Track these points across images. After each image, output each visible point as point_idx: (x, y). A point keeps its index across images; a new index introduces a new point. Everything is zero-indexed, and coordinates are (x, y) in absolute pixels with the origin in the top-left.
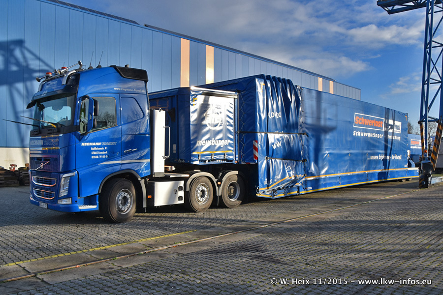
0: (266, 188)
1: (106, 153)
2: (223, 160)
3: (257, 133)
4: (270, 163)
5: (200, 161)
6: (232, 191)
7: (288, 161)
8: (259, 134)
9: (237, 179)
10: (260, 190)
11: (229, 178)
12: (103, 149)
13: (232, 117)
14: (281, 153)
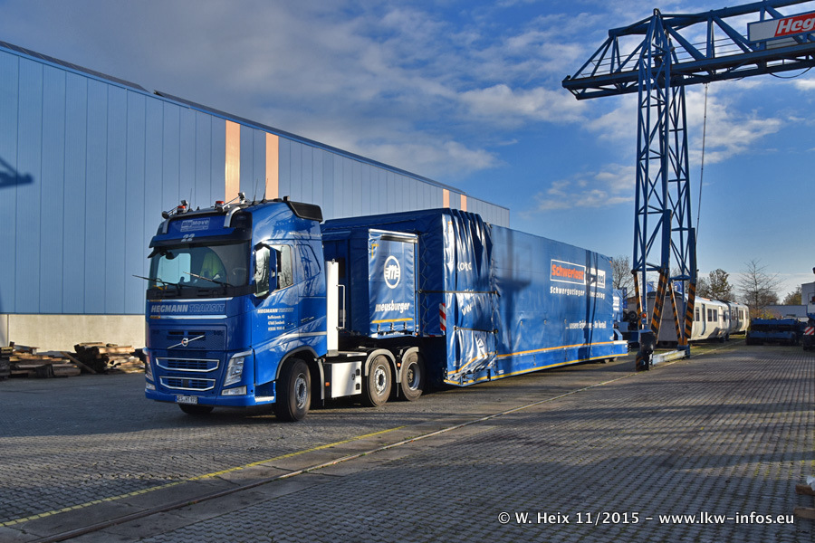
0: (455, 372)
1: (283, 323)
3: (444, 292)
4: (460, 335)
5: (378, 333)
6: (412, 376)
7: (479, 332)
8: (446, 294)
10: (448, 373)
11: (409, 358)
12: (279, 317)
13: (413, 270)
14: (470, 320)
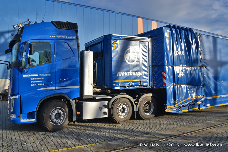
0: (173, 106)
2: (140, 86)
3: (165, 66)
4: (176, 88)
5: (120, 87)
6: (148, 108)
7: (191, 86)
8: (167, 67)
9: (151, 99)
10: (168, 107)
11: (145, 99)
12: (40, 79)
13: (147, 55)
14: (184, 80)
